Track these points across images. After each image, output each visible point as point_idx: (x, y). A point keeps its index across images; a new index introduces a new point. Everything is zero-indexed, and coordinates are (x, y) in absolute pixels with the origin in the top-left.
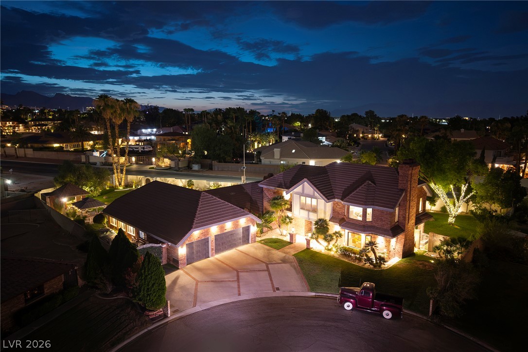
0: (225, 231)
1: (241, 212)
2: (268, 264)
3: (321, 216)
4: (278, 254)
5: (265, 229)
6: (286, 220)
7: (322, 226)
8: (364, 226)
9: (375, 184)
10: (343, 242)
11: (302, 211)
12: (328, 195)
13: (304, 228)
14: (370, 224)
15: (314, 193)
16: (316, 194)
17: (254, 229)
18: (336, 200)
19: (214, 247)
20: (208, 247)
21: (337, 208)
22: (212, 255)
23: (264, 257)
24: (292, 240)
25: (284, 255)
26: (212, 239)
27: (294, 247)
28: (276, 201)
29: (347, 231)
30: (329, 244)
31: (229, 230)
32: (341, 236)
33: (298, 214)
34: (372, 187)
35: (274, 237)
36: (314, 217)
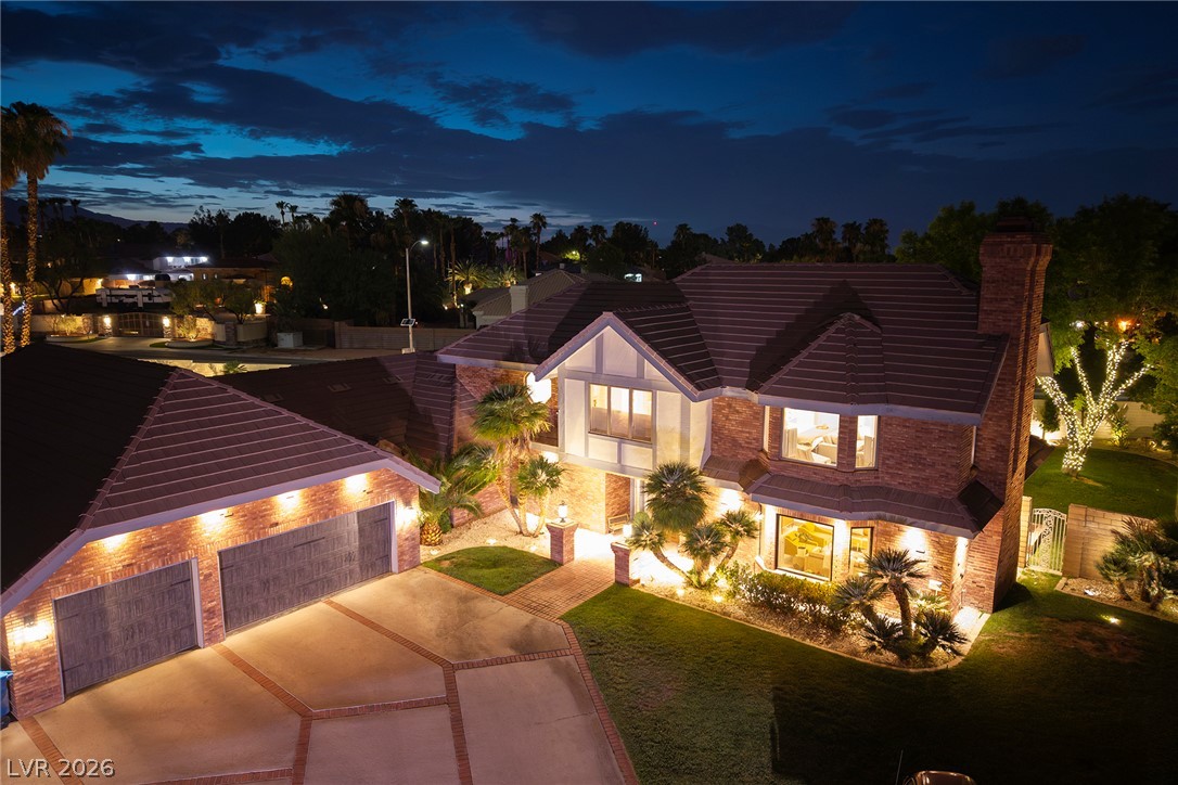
0: (273, 532)
1: (350, 451)
2: (454, 668)
3: (671, 454)
4: (501, 616)
5: (459, 515)
6: (534, 475)
7: (676, 493)
8: (845, 489)
9: (876, 323)
10: (755, 556)
11: (594, 440)
12: (698, 371)
13: (603, 504)
14: (870, 480)
15: (641, 368)
16: (651, 371)
17: (406, 517)
18: (728, 391)
19: (218, 604)
20: (190, 606)
21: (728, 425)
22: (212, 638)
23: (443, 632)
24: (560, 552)
25: (525, 618)
26: (205, 565)
27: (569, 582)
28: (497, 406)
29: (771, 511)
30: (706, 564)
31: (294, 526)
32: (750, 530)
33: (580, 450)
34: (864, 334)
35: (492, 542)
36: (641, 462)
